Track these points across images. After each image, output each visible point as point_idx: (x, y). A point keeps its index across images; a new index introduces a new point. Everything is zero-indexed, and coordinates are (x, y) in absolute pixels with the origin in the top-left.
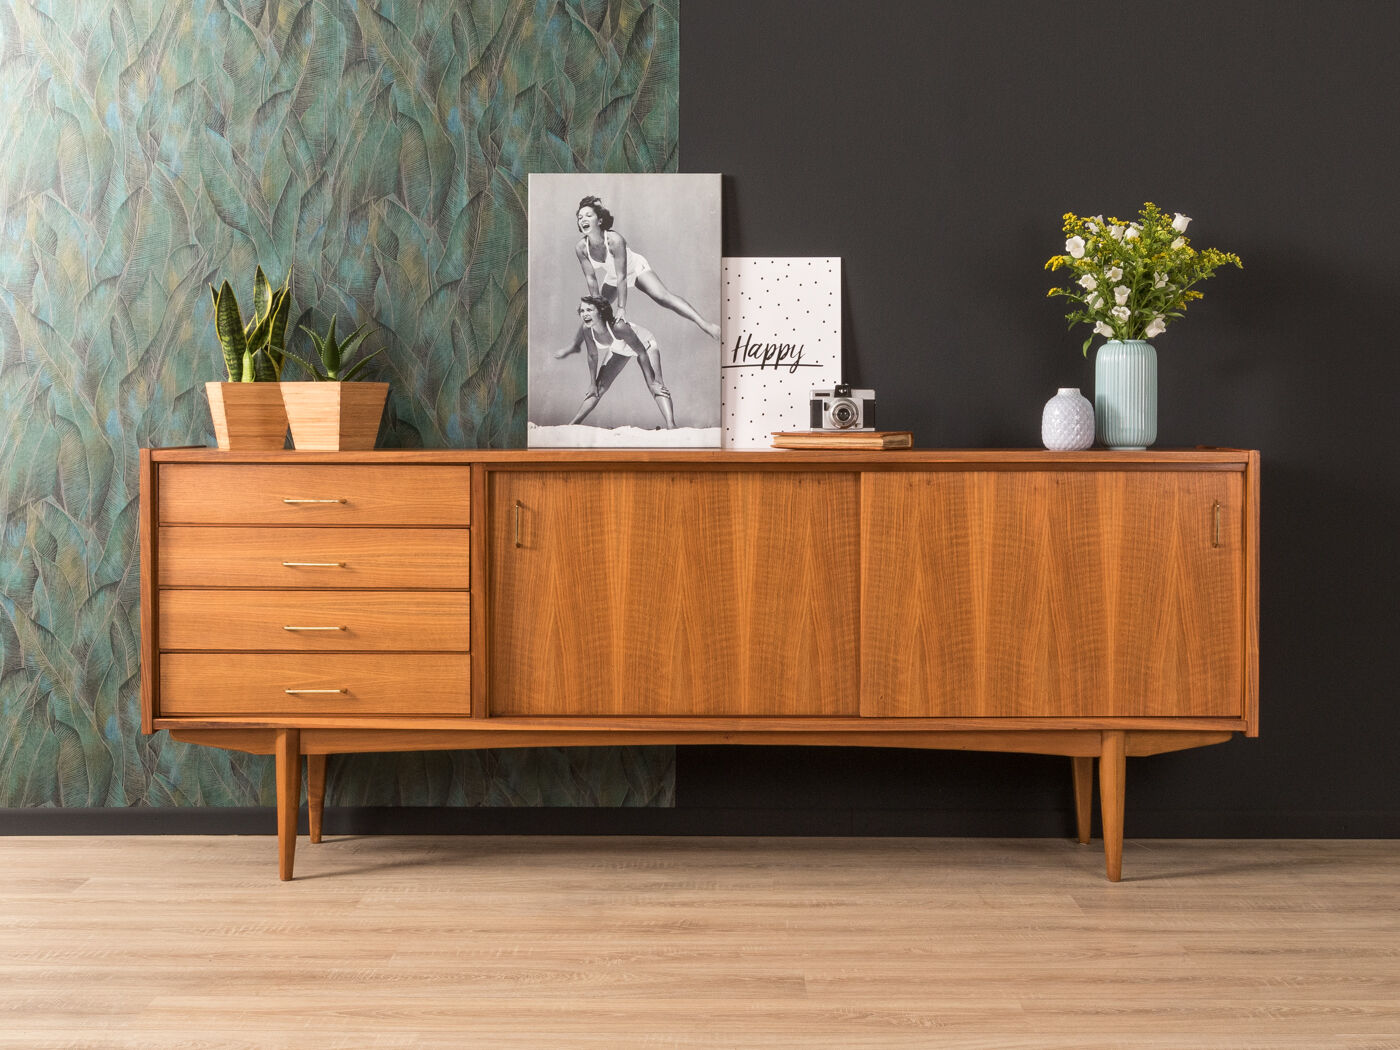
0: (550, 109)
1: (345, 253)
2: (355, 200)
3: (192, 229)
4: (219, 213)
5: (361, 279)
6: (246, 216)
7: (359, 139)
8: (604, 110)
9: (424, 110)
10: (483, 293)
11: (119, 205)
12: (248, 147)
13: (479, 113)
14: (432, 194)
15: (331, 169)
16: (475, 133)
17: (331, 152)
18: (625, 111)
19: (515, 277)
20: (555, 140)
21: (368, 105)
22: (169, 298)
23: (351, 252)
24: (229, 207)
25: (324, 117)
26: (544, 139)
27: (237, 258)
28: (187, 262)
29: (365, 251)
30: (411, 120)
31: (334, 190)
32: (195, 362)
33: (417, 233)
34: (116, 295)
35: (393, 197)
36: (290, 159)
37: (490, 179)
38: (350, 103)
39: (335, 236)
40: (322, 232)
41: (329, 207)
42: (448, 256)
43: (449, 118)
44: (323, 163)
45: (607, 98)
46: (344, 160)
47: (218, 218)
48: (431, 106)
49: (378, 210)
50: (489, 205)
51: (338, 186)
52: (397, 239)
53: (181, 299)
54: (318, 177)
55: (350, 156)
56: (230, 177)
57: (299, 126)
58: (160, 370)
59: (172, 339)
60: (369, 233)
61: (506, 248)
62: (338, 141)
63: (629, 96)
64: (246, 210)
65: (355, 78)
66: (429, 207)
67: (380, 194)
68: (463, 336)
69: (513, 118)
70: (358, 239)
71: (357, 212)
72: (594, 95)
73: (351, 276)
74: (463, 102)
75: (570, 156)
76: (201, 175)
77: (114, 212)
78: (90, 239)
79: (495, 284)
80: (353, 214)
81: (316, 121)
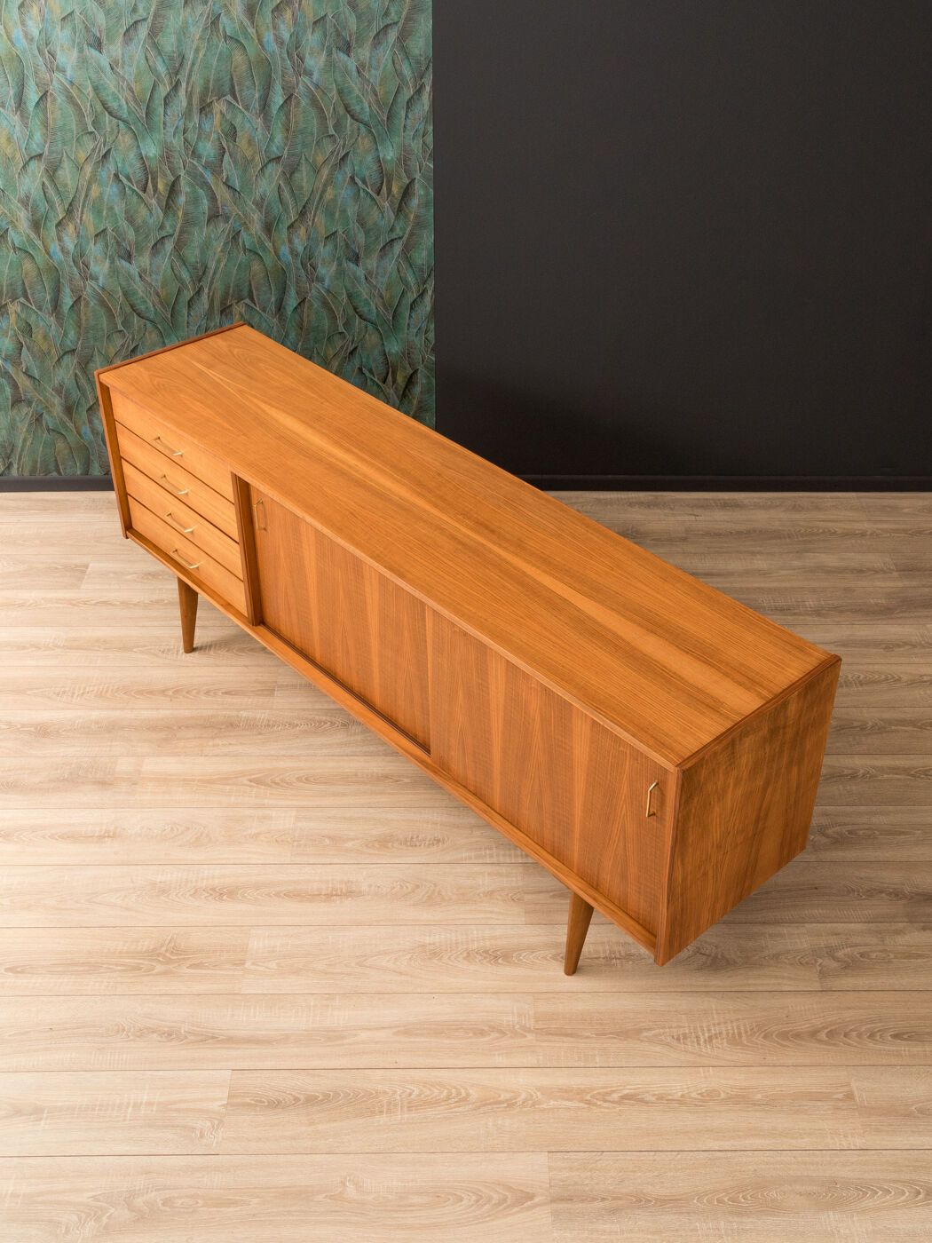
0: (338, 34)
1: (199, 138)
2: (202, 100)
3: (89, 121)
4: (106, 109)
5: (212, 155)
6: (126, 111)
7: (201, 55)
8: (378, 34)
9: (245, 33)
10: (298, 165)
11: (34, 104)
12: (120, 61)
13: (286, 36)
14: (257, 96)
15: (183, 77)
16: (284, 51)
17: (181, 65)
18: (393, 35)
19: (320, 155)
20: (343, 56)
21: (205, 29)
22: (80, 169)
23: (204, 136)
24: (113, 105)
25: (173, 39)
26: (335, 56)
27: (124, 141)
28: (89, 145)
29: (214, 136)
30: (238, 41)
31: (186, 92)
32: (105, 212)
33: (250, 124)
34: (43, 167)
35: (229, 98)
36: (152, 70)
37: (298, 84)
38: (192, 29)
39: (190, 125)
40: (181, 123)
41: (184, 104)
42: (272, 140)
43: (265, 40)
44: (177, 73)
45: (379, 26)
46: (191, 71)
47: (106, 113)
48: (251, 31)
49: (219, 107)
50: (298, 103)
51: (189, 89)
52: (235, 128)
53: (88, 169)
54: (174, 83)
55: (196, 67)
56: (110, 83)
57: (156, 46)
58: (81, 217)
59: (86, 196)
60: (214, 124)
61: (312, 134)
62: (186, 57)
63: (396, 23)
64: (125, 107)
65: (193, 9)
66: (256, 105)
67: (220, 96)
68: (287, 195)
69: (312, 39)
70: (207, 127)
71: (205, 109)
72: (370, 23)
73: (205, 154)
74: (275, 28)
75: (354, 69)
76: (89, 82)
77: (31, 109)
78: (18, 128)
79: (306, 159)
80: (202, 110)
81: (169, 42)
